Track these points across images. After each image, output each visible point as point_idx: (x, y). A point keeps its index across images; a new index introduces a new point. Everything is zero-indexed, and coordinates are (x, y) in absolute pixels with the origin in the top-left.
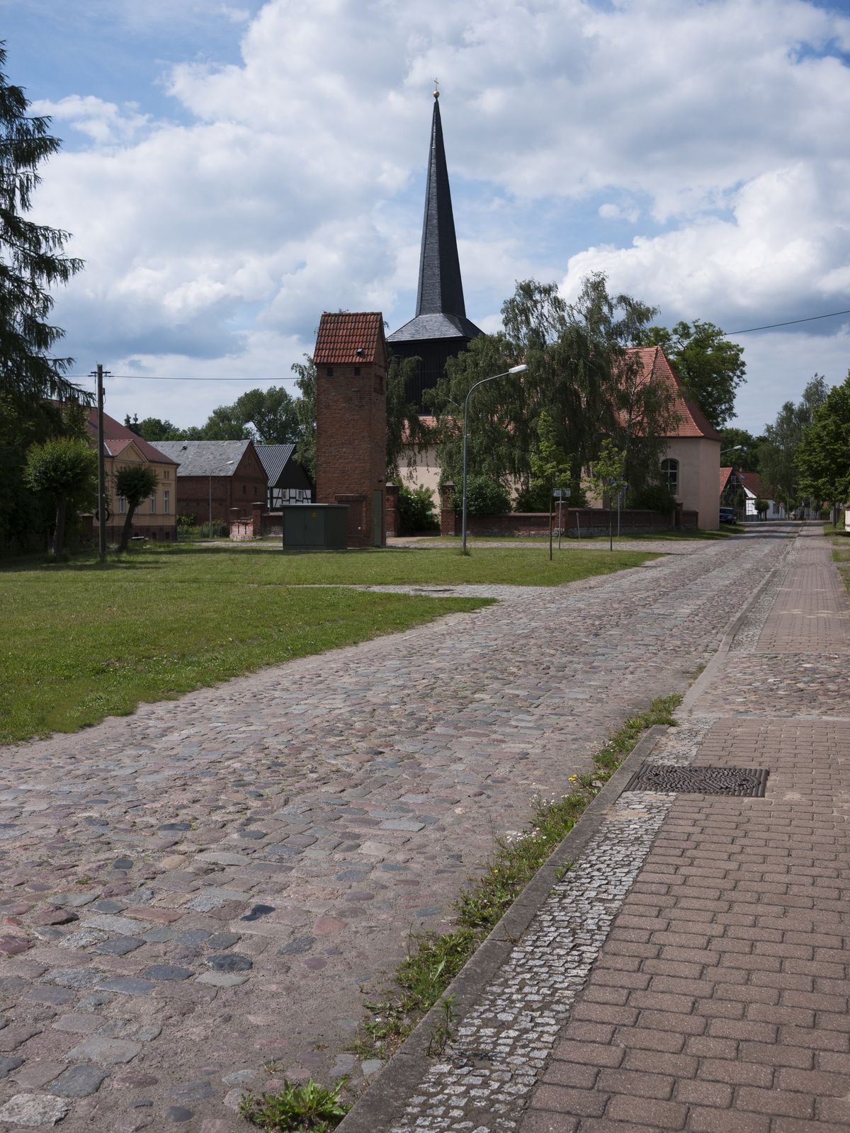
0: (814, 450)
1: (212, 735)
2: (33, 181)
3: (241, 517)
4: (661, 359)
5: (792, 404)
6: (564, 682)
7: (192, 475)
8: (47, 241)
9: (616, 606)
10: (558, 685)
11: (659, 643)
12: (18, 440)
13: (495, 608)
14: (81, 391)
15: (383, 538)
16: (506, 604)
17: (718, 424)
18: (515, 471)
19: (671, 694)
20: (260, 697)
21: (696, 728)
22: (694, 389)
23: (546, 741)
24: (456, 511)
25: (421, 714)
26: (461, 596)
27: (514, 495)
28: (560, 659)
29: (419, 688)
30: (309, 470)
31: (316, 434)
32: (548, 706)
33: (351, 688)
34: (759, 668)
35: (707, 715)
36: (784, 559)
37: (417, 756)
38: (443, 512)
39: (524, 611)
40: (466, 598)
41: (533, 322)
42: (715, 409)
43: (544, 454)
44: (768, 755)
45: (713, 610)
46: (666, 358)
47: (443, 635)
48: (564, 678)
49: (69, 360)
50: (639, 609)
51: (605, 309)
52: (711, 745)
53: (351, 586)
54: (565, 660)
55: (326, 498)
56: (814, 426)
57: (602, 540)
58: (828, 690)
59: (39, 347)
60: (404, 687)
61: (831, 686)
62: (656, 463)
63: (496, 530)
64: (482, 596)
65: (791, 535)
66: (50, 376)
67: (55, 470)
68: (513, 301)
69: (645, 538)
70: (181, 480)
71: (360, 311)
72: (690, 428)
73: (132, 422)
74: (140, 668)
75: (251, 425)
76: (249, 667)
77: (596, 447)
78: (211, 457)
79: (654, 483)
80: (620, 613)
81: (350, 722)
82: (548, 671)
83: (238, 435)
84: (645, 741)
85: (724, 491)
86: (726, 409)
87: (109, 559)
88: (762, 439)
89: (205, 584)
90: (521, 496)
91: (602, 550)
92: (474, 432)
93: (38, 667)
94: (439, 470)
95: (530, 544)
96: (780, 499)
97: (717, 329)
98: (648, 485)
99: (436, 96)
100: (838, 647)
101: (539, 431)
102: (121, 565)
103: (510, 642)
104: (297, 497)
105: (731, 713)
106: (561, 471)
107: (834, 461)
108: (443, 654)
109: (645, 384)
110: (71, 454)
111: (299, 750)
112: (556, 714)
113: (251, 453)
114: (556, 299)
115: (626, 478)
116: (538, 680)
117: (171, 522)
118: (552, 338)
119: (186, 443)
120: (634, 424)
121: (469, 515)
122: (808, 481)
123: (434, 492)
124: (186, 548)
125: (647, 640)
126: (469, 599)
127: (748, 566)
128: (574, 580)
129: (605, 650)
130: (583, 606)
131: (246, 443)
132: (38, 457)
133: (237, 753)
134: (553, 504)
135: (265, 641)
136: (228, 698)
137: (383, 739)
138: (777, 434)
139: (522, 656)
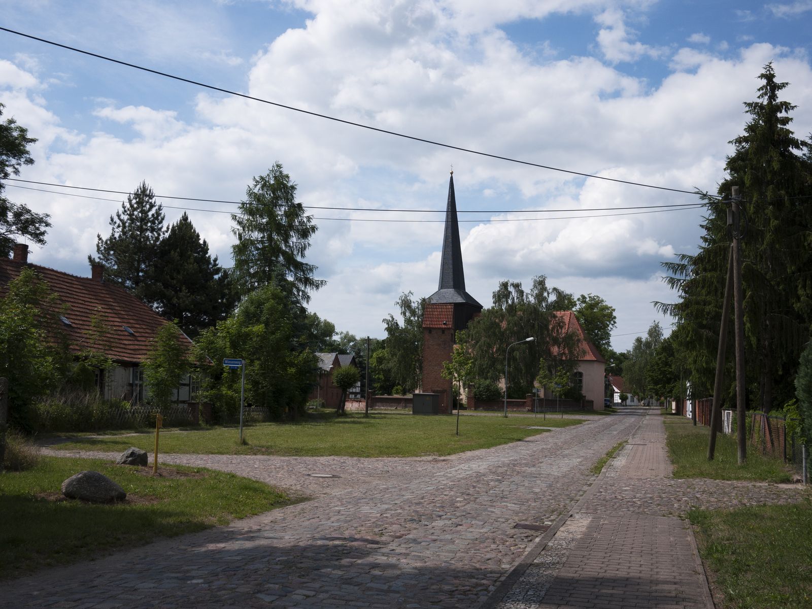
0: (655, 370)
2: (307, 245)
4: (573, 318)
5: (641, 338)
15: (452, 410)
22: (589, 333)
24: (475, 397)
38: (468, 398)
41: (510, 302)
51: (545, 294)
65: (642, 414)
68: (498, 292)
72: (590, 356)
86: (606, 342)
90: (507, 390)
96: (635, 394)
97: (601, 299)
99: (452, 173)
107: (665, 376)
109: (566, 334)
120: (561, 353)
122: (652, 386)
131: (334, 354)
138: (633, 356)
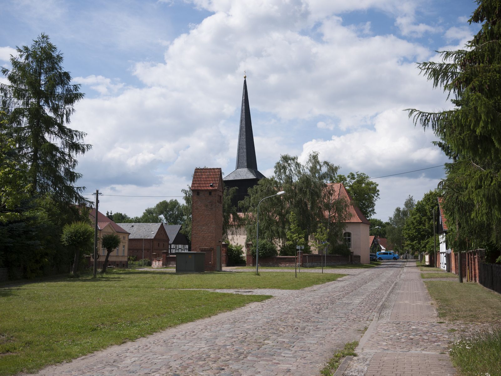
0: (411, 228)
1: (145, 360)
2: (72, 111)
3: (157, 257)
4: (343, 189)
5: (399, 208)
6: (304, 335)
7: (135, 238)
8: (77, 136)
9: (326, 299)
10: (302, 337)
11: (346, 316)
12: (60, 223)
13: (272, 300)
14: (88, 201)
15: (221, 267)
16: (277, 298)
17: (368, 217)
18: (279, 237)
19: (353, 341)
20: (167, 342)
21: (366, 357)
22: (357, 202)
23: (298, 363)
24: (253, 255)
25: (241, 350)
26: (256, 294)
27: (279, 248)
28: (302, 324)
29: (240, 338)
30: (188, 236)
31: (192, 220)
32: (298, 347)
33: (208, 338)
34: (392, 328)
35: (370, 351)
36: (400, 277)
37: (240, 371)
38: (247, 255)
39: (285, 302)
40: (259, 295)
41: (288, 173)
42: (366, 210)
43: (292, 230)
44: (399, 370)
45: (369, 301)
46: (345, 188)
47: (249, 312)
48: (305, 333)
49: (84, 188)
50: (337, 300)
51: (318, 167)
52: (373, 365)
53: (207, 290)
54: (305, 324)
55: (195, 249)
56: (410, 218)
57: (318, 268)
58: (424, 339)
59: (71, 182)
60: (232, 337)
61: (425, 337)
62: (341, 234)
63: (271, 264)
64: (266, 295)
65: (401, 266)
66: (75, 194)
67: (75, 236)
68: (278, 163)
69: (337, 267)
70: (131, 240)
71: (212, 167)
72: (356, 219)
73: (110, 214)
74: (112, 328)
75: (162, 216)
76: (161, 328)
77: (315, 226)
78: (144, 230)
79: (340, 243)
80: (328, 303)
81: (209, 354)
82: (298, 330)
83: (156, 220)
84: (343, 363)
85: (371, 246)
86: (371, 210)
87: (98, 276)
88: (387, 224)
89: (141, 288)
90: (282, 248)
91: (318, 273)
92: (261, 220)
93: (66, 328)
94: (246, 237)
95: (286, 270)
96: (396, 250)
97: (366, 176)
98: (338, 244)
99: (245, 77)
100: (426, 318)
101: (290, 220)
102: (103, 279)
103: (279, 316)
104: (183, 249)
105: (381, 350)
106: (300, 238)
107: (419, 233)
108: (249, 322)
109: (335, 200)
110: (82, 229)
111: (186, 368)
112: (302, 351)
113: (162, 228)
114: (297, 162)
115: (328, 240)
116: (293, 334)
117: (126, 259)
118: (295, 179)
119: (133, 224)
120: (332, 216)
121: (259, 256)
122: (409, 242)
123: (243, 246)
124: (132, 271)
125: (341, 315)
126: (260, 296)
127: (384, 280)
128: (306, 287)
129: (323, 320)
130: (311, 299)
131: (160, 224)
132: (68, 230)
133: (157, 369)
134: (296, 253)
135: (169, 315)
136: (152, 342)
137: (224, 363)
138: (394, 221)
139: (285, 322)
